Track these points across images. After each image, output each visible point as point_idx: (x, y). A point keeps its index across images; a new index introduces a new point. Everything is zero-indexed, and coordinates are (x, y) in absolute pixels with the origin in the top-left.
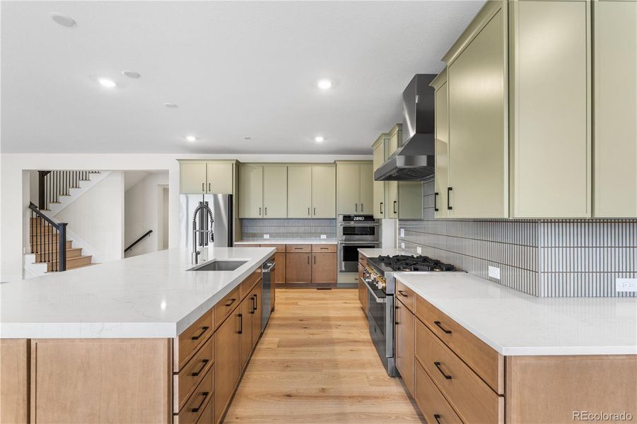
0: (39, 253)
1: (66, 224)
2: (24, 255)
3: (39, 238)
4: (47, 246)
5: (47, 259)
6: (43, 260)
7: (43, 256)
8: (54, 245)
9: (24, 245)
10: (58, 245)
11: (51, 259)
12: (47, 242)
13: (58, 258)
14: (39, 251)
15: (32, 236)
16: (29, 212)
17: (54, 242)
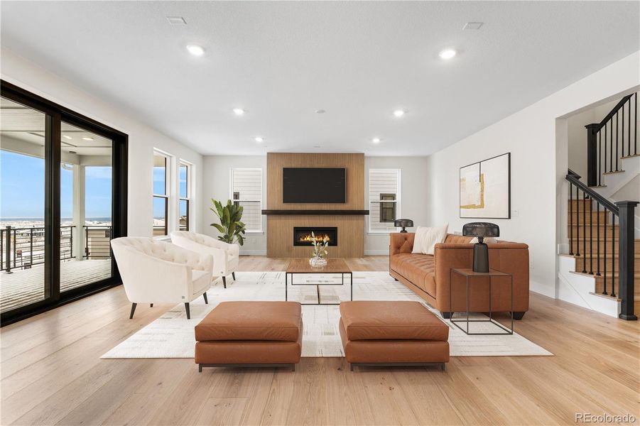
0: (582, 256)
1: (635, 204)
2: (558, 255)
3: (581, 230)
4: (595, 246)
5: (595, 269)
6: (588, 269)
7: (588, 261)
8: (609, 245)
9: (558, 240)
10: (617, 245)
11: (602, 269)
12: (595, 239)
13: (617, 269)
14: (581, 252)
15: (571, 227)
16: (566, 184)
17: (609, 239)
